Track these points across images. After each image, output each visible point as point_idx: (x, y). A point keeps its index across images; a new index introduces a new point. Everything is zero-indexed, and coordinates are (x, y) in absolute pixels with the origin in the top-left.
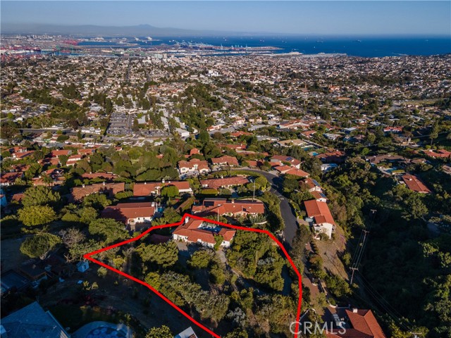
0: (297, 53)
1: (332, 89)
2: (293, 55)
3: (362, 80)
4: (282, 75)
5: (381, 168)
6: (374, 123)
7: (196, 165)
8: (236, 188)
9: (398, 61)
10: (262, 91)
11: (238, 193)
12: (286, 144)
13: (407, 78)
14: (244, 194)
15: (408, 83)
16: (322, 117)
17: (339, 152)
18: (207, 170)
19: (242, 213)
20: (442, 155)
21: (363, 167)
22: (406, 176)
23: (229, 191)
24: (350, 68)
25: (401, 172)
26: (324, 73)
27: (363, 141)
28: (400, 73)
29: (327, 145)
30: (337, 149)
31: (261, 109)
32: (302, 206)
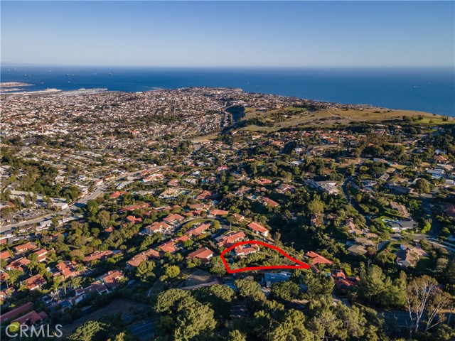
1: (134, 133)
3: (149, 120)
4: (64, 120)
5: (248, 197)
6: (201, 163)
7: (161, 226)
8: (207, 230)
9: (159, 96)
10: (73, 145)
11: (212, 233)
12: (168, 194)
13: (182, 116)
14: (215, 232)
15: (185, 120)
16: (157, 164)
17: (208, 192)
18: (170, 227)
19: (238, 239)
20: (265, 182)
21: (238, 199)
22: (264, 199)
23: (209, 233)
24: (125, 106)
25: (260, 197)
26: (106, 114)
27: (216, 181)
28: (172, 111)
29: (194, 189)
30: (204, 190)
31: (98, 165)
32: (248, 228)
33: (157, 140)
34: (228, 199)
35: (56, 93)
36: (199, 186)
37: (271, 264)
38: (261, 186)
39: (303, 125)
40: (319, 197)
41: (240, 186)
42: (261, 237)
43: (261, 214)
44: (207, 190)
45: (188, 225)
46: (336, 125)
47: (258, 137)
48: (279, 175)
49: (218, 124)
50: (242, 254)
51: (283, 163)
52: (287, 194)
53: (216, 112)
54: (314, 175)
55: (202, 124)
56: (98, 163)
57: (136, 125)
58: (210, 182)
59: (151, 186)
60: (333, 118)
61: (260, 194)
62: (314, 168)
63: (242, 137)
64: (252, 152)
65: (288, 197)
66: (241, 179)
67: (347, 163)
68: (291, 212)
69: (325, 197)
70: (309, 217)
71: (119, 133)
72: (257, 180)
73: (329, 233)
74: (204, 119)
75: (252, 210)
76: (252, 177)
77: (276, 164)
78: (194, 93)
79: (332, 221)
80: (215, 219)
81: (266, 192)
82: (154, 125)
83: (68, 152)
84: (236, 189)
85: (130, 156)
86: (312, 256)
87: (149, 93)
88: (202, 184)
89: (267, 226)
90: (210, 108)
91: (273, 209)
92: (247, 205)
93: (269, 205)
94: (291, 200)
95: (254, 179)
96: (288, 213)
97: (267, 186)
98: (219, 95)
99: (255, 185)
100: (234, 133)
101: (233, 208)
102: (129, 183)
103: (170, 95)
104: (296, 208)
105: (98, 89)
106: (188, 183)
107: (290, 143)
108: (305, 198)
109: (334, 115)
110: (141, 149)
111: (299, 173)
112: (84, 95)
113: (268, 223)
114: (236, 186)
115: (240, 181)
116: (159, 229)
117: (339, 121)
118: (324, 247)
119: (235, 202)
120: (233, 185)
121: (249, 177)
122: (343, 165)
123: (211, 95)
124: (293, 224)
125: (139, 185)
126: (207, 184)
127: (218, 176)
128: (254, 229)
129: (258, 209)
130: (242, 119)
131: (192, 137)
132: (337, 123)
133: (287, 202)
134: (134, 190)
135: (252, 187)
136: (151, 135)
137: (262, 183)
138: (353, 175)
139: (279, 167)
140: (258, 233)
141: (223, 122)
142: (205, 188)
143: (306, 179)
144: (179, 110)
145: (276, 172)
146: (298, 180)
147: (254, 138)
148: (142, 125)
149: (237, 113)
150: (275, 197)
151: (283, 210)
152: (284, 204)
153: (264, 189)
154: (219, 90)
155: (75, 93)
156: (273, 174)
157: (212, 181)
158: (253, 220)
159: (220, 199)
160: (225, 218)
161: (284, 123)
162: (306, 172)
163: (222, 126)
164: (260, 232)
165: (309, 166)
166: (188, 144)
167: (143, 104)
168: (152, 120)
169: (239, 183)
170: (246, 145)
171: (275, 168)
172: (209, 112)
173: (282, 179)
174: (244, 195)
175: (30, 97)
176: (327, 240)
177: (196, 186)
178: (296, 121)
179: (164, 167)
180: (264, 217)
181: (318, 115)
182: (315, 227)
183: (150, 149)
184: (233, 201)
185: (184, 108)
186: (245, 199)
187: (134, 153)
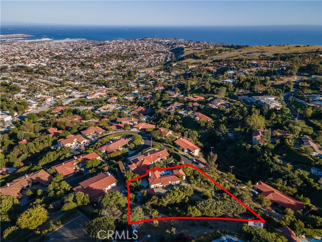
0: (48, 39)
1: (95, 65)
2: (45, 41)
3: (109, 57)
4: (47, 57)
5: (180, 112)
6: (141, 85)
7: (75, 140)
8: (125, 146)
9: (122, 43)
10: (44, 72)
11: (130, 149)
12: (104, 109)
13: (135, 55)
14: (134, 149)
15: (137, 58)
16: (106, 86)
17: (142, 108)
18: (86, 141)
19: (159, 160)
20: (198, 99)
21: (169, 113)
22: (196, 114)
23: (126, 150)
24: (95, 49)
25: (191, 112)
26: (79, 54)
27: (151, 98)
28: (129, 51)
29: (130, 105)
30: (139, 106)
31: (56, 87)
32: (174, 144)
33: (112, 70)
34: (160, 114)
35: (48, 41)
36: (135, 102)
37: (202, 212)
38: (193, 102)
39: (232, 57)
40: (258, 112)
41: (173, 103)
42: (190, 157)
43: (192, 129)
44: (142, 106)
45: (105, 139)
46: (261, 57)
47: (194, 66)
48: (212, 92)
49: (162, 60)
50: (157, 186)
51: (216, 81)
52: (221, 108)
53: (162, 52)
54: (249, 92)
55: (149, 60)
56: (57, 85)
57: (98, 60)
58: (146, 99)
59: (92, 102)
60: (257, 52)
61: (192, 109)
62: (248, 84)
63: (180, 67)
64: (187, 76)
65: (223, 112)
66: (175, 96)
67: (282, 80)
68: (227, 128)
69: (265, 111)
70: (249, 134)
71: (84, 65)
72: (190, 97)
73: (281, 155)
74: (152, 57)
75: (183, 124)
76: (186, 94)
77: (210, 82)
78: (147, 41)
79: (282, 139)
80: (139, 133)
81: (198, 107)
82: (113, 60)
83: (38, 77)
84: (169, 105)
85: (86, 81)
86: (264, 190)
87: (114, 41)
88: (138, 101)
89: (198, 142)
90: (157, 50)
91: (206, 124)
92: (178, 120)
93: (202, 120)
94: (225, 115)
95: (187, 96)
96: (223, 128)
97: (200, 102)
98: (166, 42)
99: (189, 101)
100: (174, 65)
101: (163, 123)
102: (74, 100)
103: (130, 42)
104: (231, 123)
105: (79, 39)
106: (126, 100)
107: (222, 68)
108: (242, 113)
109: (259, 50)
110: (97, 76)
111: (232, 90)
112: (68, 43)
113: (200, 140)
114: (169, 102)
115: (173, 98)
116: (72, 143)
117: (264, 54)
118: (278, 175)
119: (166, 117)
120: (167, 101)
121: (182, 94)
122: (278, 83)
123: (160, 43)
124: (230, 141)
125: (82, 102)
126: (142, 101)
127: (154, 94)
128: (182, 146)
129: (189, 123)
130: (182, 56)
131: (141, 68)
132: (262, 55)
133: (221, 118)
134: (76, 106)
135: (185, 103)
136: (108, 67)
137: (195, 99)
138: (291, 91)
139: (212, 84)
140: (186, 151)
141: (166, 58)
142: (140, 104)
143: (239, 95)
144: (134, 50)
145: (210, 89)
146: (231, 96)
147: (190, 67)
148: (103, 60)
149: (178, 52)
150: (208, 112)
151: (217, 125)
152: (217, 119)
153: (196, 104)
154: (166, 39)
155: (62, 41)
156: (206, 91)
157: (148, 99)
158: (183, 135)
159: (152, 114)
160: (149, 132)
161: (216, 56)
162: (240, 89)
163: (165, 61)
164: (189, 151)
165: (243, 83)
166: (135, 73)
167: (109, 48)
168: (112, 57)
169: (172, 99)
170: (183, 72)
171: (208, 86)
172: (157, 52)
173: (216, 96)
174: (176, 109)
175: (29, 43)
176: (280, 164)
177: (132, 103)
178: (225, 55)
179: (110, 89)
180: (195, 132)
181: (245, 51)
182: (259, 145)
183: (104, 76)
184: (165, 116)
185: (137, 49)
186: (176, 114)
187: (90, 78)
